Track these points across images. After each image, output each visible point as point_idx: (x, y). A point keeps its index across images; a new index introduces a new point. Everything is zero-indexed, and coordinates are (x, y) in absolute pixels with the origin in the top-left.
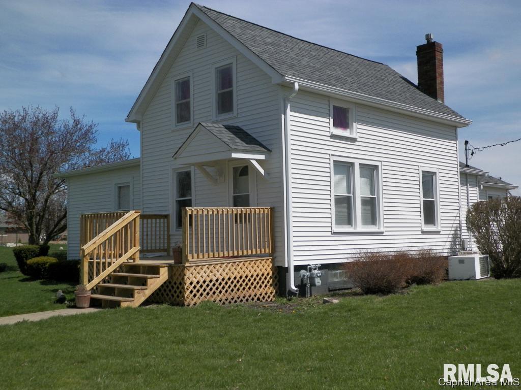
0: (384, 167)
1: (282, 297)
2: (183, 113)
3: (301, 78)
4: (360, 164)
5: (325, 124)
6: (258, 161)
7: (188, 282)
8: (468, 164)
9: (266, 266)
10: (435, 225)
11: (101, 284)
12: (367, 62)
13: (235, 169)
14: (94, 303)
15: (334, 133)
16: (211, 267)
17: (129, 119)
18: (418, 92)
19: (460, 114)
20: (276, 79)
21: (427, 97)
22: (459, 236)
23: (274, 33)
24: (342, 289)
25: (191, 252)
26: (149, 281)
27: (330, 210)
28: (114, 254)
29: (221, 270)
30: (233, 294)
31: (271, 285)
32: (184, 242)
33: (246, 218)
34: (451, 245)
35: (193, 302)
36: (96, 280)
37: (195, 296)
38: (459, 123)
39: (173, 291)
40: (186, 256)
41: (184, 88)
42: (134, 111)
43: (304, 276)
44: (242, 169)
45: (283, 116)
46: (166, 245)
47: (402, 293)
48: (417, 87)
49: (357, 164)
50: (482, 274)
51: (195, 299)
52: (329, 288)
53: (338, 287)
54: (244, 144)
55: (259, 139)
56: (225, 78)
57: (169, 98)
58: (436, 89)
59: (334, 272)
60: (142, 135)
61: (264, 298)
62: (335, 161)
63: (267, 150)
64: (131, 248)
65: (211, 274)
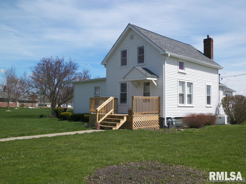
0: (195, 84)
1: (162, 128)
2: (124, 62)
3: (170, 52)
4: (187, 82)
5: (176, 68)
6: (155, 81)
7: (134, 122)
8: (220, 82)
9: (157, 117)
10: (210, 104)
11: (102, 122)
12: (185, 44)
13: (144, 83)
14: (101, 128)
15: (179, 71)
16: (141, 117)
17: (102, 63)
18: (204, 56)
19: (219, 64)
20: (162, 52)
21: (207, 58)
22: (218, 109)
23: (156, 34)
24: (180, 126)
25: (135, 112)
26: (121, 121)
27: (177, 98)
28: (101, 112)
29: (143, 118)
30: (145, 127)
31: (158, 124)
32: (132, 108)
33: (148, 100)
34: (215, 112)
35: (135, 129)
36: (101, 120)
37: (136, 126)
38: (219, 68)
39: (128, 125)
40: (133, 113)
41: (124, 53)
42: (105, 61)
43: (170, 121)
44: (147, 83)
45: (164, 65)
46: (116, 109)
47: (203, 128)
48: (204, 54)
49: (186, 82)
50: (227, 122)
51: (136, 128)
52: (176, 126)
53: (179, 125)
54: (150, 75)
55: (154, 73)
56: (141, 51)
57: (118, 57)
58: (211, 55)
59: (178, 120)
60: (107, 70)
61: (156, 128)
62: (179, 81)
63: (158, 77)
64: (111, 110)
65: (140, 119)
